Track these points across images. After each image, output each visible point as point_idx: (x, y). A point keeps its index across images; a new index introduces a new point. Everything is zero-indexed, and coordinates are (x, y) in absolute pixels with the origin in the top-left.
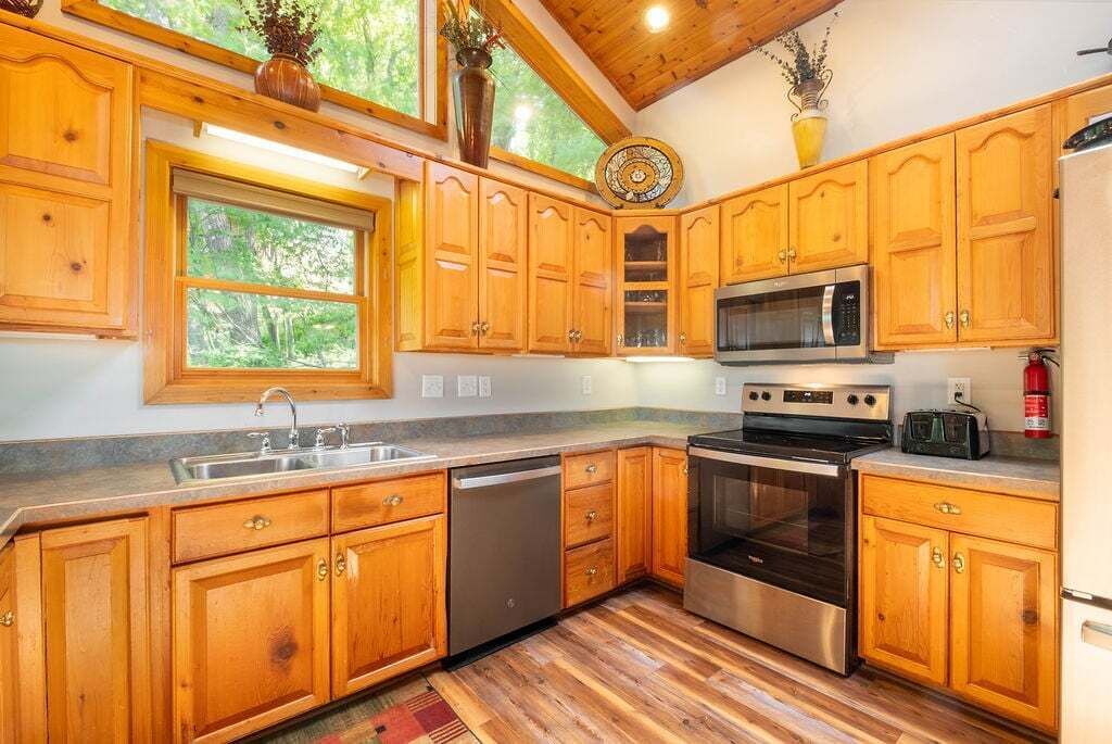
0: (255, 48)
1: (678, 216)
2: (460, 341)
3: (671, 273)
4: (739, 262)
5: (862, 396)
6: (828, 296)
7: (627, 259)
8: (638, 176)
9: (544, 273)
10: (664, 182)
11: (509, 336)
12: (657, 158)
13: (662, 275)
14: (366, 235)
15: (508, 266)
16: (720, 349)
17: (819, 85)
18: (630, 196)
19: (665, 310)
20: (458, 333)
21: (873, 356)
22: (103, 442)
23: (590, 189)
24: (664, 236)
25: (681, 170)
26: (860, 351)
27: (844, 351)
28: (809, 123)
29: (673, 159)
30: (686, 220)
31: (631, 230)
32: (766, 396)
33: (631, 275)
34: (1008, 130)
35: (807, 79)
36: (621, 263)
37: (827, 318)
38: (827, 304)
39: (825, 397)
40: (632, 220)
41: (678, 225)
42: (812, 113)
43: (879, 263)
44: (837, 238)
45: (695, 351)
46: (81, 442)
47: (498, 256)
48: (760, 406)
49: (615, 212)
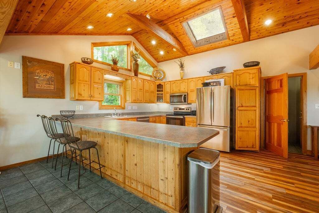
0: (112, 63)
1: (165, 82)
2: (136, 101)
3: (164, 91)
4: (173, 90)
5: (188, 109)
6: (183, 96)
7: (157, 88)
8: (159, 75)
9: (146, 91)
10: (163, 76)
11: (141, 100)
12: (161, 72)
13: (162, 91)
14: (121, 86)
15: (141, 90)
16: (170, 102)
17: (183, 68)
18: (157, 78)
19: (163, 96)
20: (135, 100)
21: (188, 104)
22: (96, 114)
23: (151, 76)
24: (163, 85)
25: (165, 75)
26: (186, 103)
27: (185, 103)
28: (182, 73)
29: (164, 73)
30: (166, 83)
31: (158, 84)
32: (177, 109)
33: (158, 91)
34: (200, 79)
35: (182, 66)
36: (156, 89)
37: (183, 99)
38: (183, 97)
39: (184, 109)
40: (158, 82)
41: (165, 84)
42: (182, 71)
43: (189, 93)
44: (184, 89)
45: (167, 103)
46: (93, 114)
47: (140, 89)
48: (176, 111)
49: (155, 81)
